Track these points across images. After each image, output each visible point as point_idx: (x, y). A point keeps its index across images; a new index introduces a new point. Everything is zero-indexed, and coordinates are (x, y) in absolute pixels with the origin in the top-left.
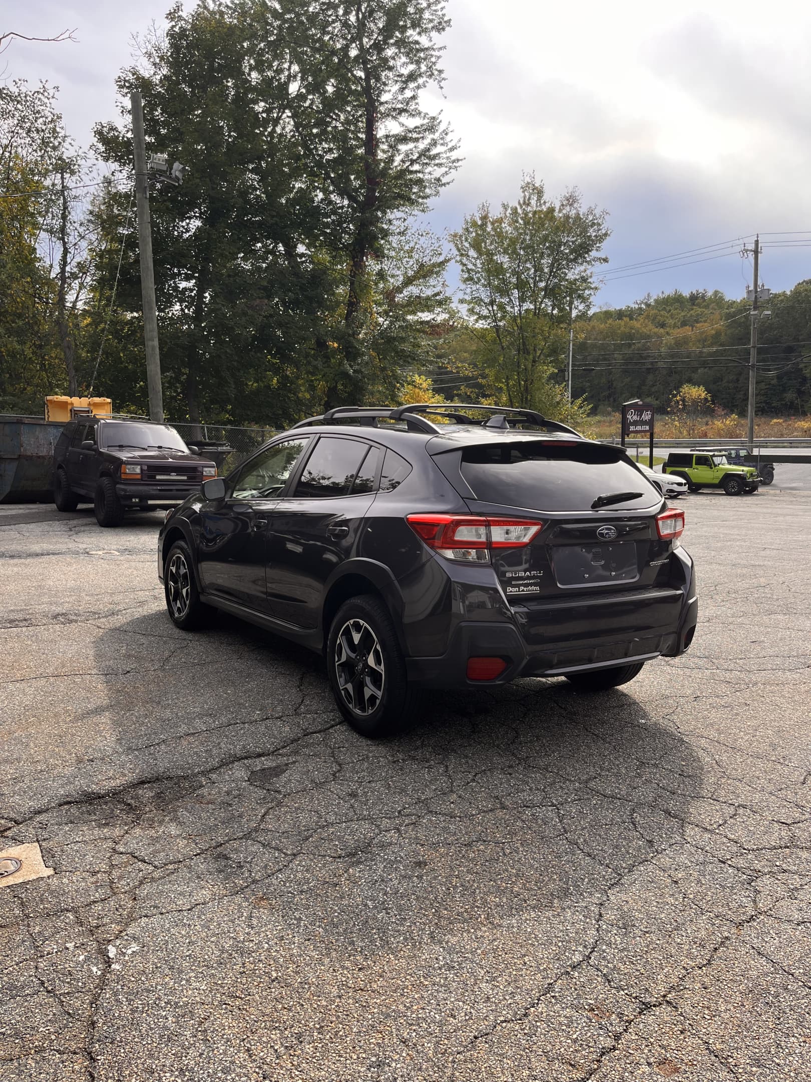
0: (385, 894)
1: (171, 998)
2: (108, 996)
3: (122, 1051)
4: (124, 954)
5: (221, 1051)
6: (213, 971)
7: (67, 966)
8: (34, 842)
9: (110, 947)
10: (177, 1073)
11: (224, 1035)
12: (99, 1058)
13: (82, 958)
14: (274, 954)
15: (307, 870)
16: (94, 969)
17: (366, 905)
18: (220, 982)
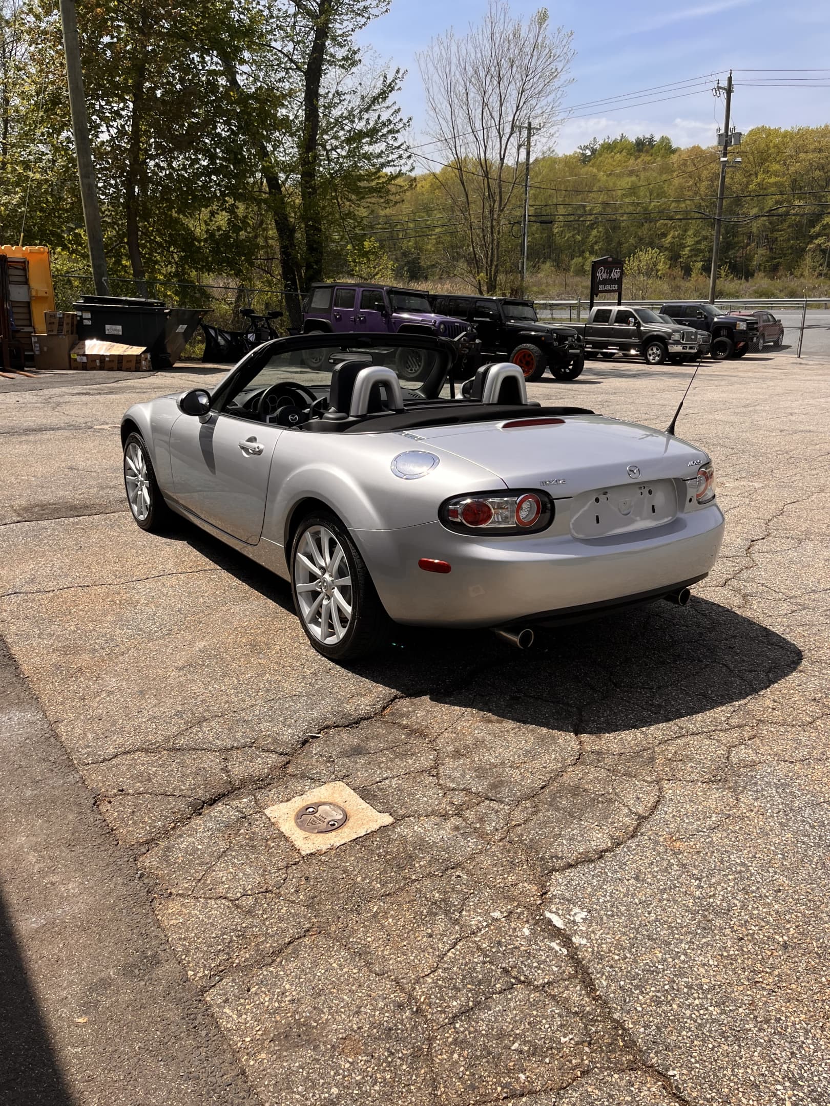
0: (813, 827)
1: (685, 979)
2: (605, 983)
3: (693, 1060)
4: (574, 922)
5: (812, 1047)
6: (704, 940)
7: (517, 944)
8: (335, 780)
9: (548, 915)
10: (787, 1084)
11: (794, 1024)
12: (671, 1073)
13: (526, 932)
14: (756, 912)
15: (691, 801)
16: (553, 945)
17: (804, 843)
18: (725, 954)
